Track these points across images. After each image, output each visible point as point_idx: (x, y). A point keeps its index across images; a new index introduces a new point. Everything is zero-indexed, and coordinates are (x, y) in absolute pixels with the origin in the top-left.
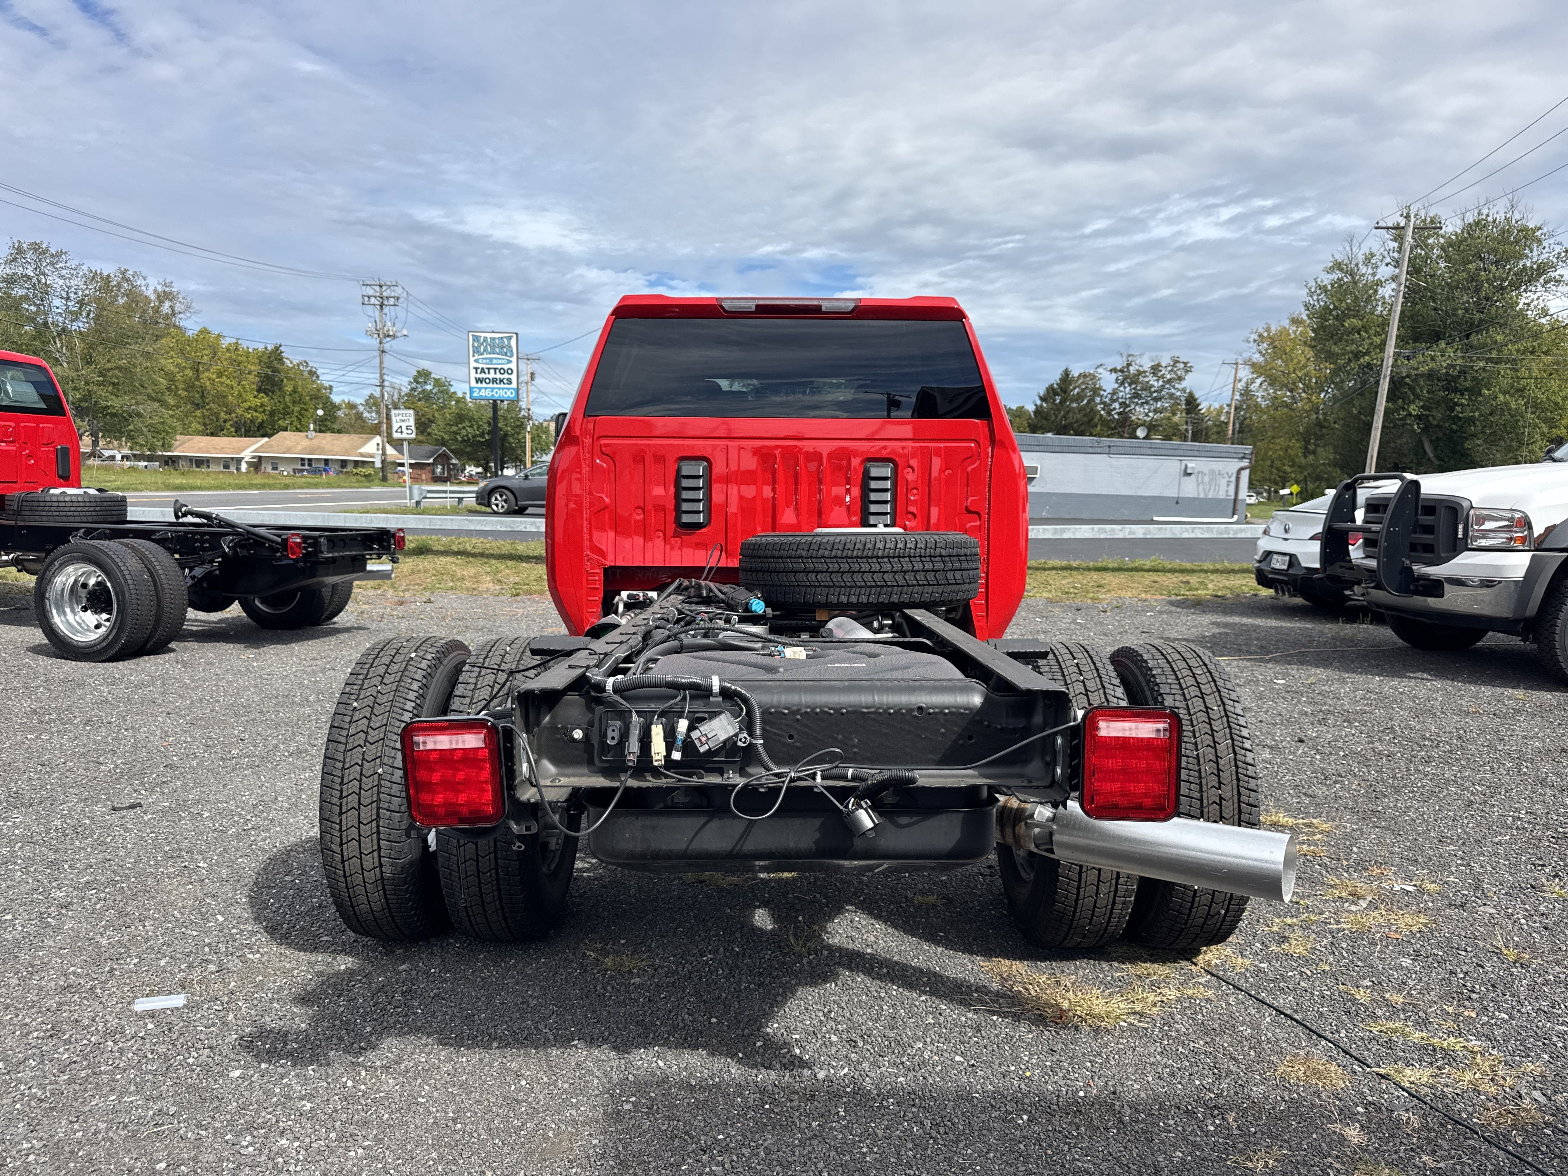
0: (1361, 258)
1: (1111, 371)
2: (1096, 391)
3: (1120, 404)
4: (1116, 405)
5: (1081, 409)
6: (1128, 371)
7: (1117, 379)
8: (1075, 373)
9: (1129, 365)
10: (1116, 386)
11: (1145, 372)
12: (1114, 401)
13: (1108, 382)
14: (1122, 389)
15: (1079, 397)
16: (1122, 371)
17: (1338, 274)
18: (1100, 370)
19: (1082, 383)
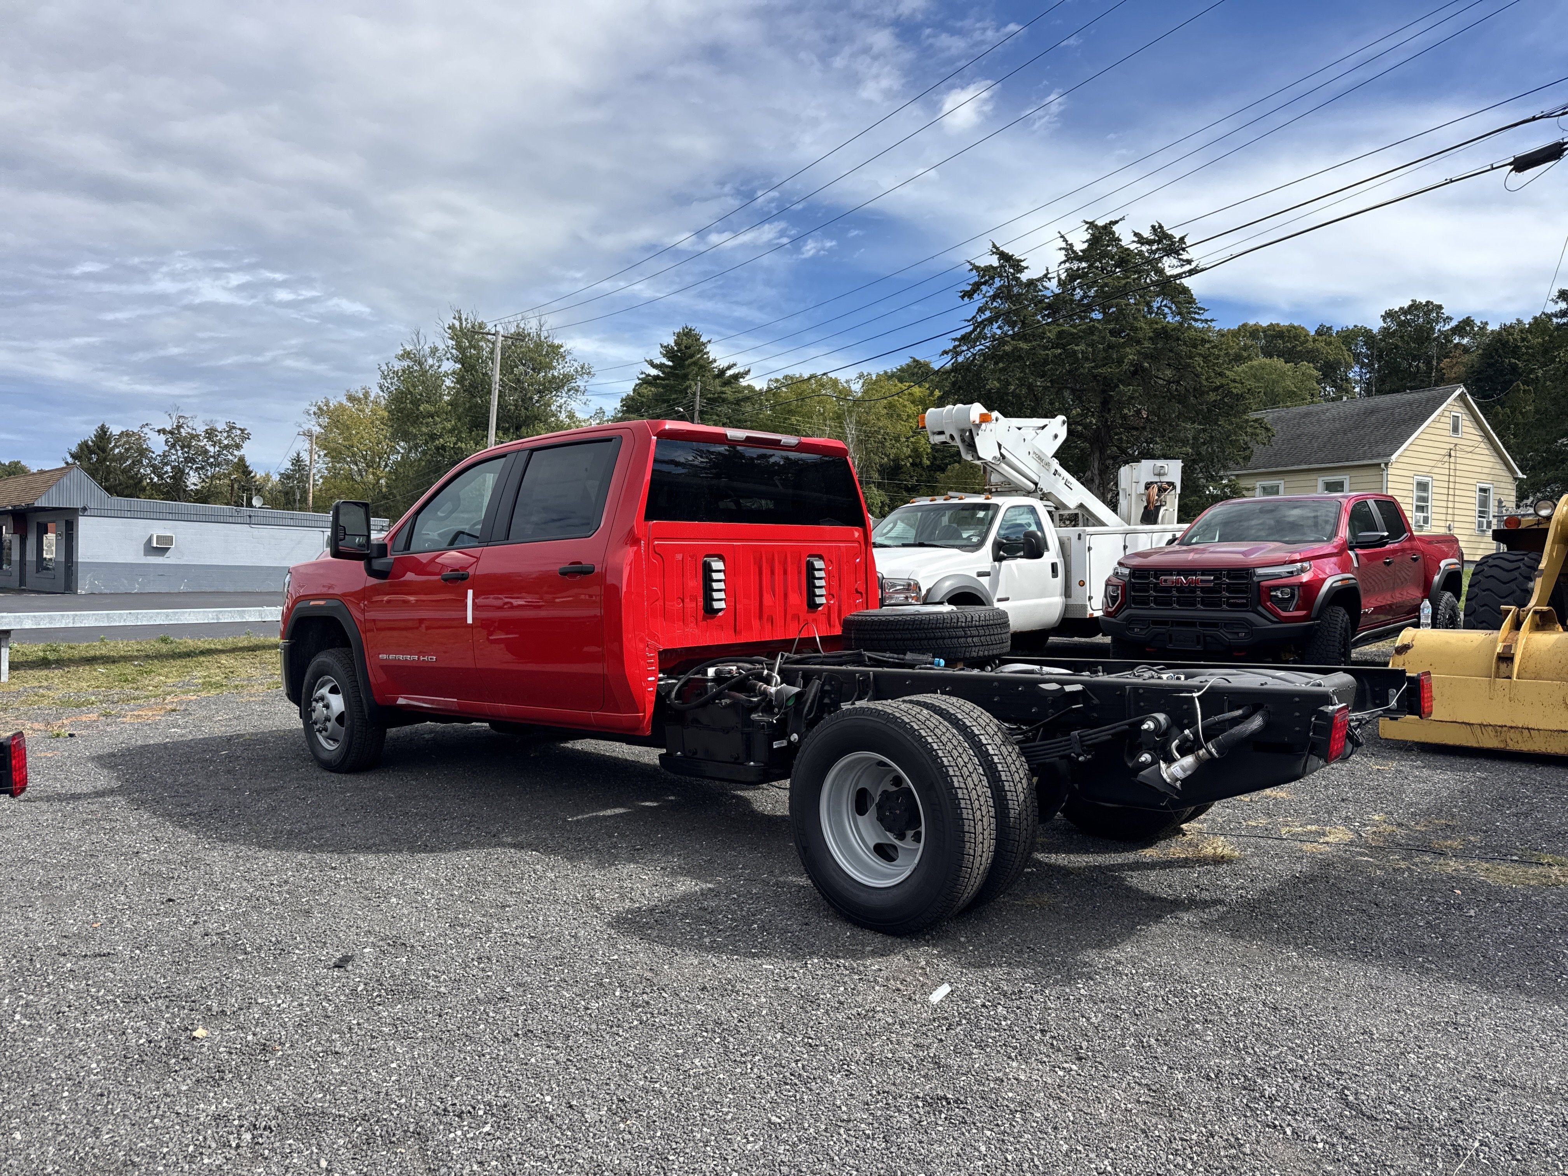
0: (427, 350)
1: (159, 431)
2: (143, 452)
3: (173, 468)
4: (169, 468)
5: (124, 471)
6: (179, 433)
7: (167, 442)
8: (115, 430)
9: (179, 427)
10: (167, 448)
11: (198, 436)
12: (166, 464)
13: (157, 444)
14: (173, 451)
15: (122, 458)
16: (171, 433)
17: (406, 363)
18: (146, 430)
19: (125, 443)
